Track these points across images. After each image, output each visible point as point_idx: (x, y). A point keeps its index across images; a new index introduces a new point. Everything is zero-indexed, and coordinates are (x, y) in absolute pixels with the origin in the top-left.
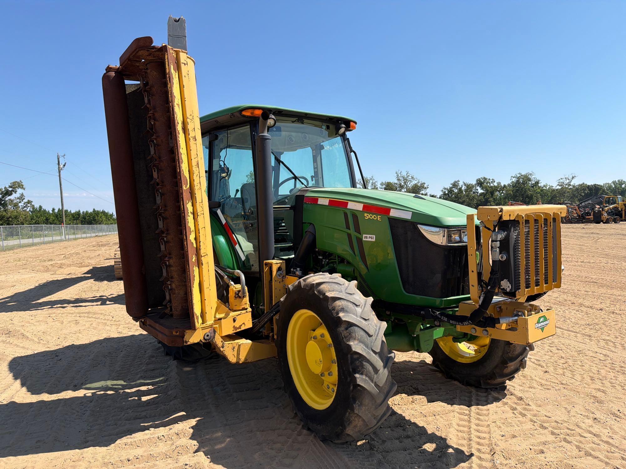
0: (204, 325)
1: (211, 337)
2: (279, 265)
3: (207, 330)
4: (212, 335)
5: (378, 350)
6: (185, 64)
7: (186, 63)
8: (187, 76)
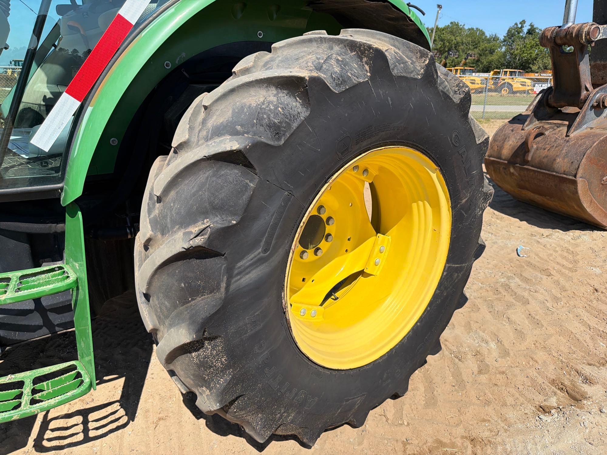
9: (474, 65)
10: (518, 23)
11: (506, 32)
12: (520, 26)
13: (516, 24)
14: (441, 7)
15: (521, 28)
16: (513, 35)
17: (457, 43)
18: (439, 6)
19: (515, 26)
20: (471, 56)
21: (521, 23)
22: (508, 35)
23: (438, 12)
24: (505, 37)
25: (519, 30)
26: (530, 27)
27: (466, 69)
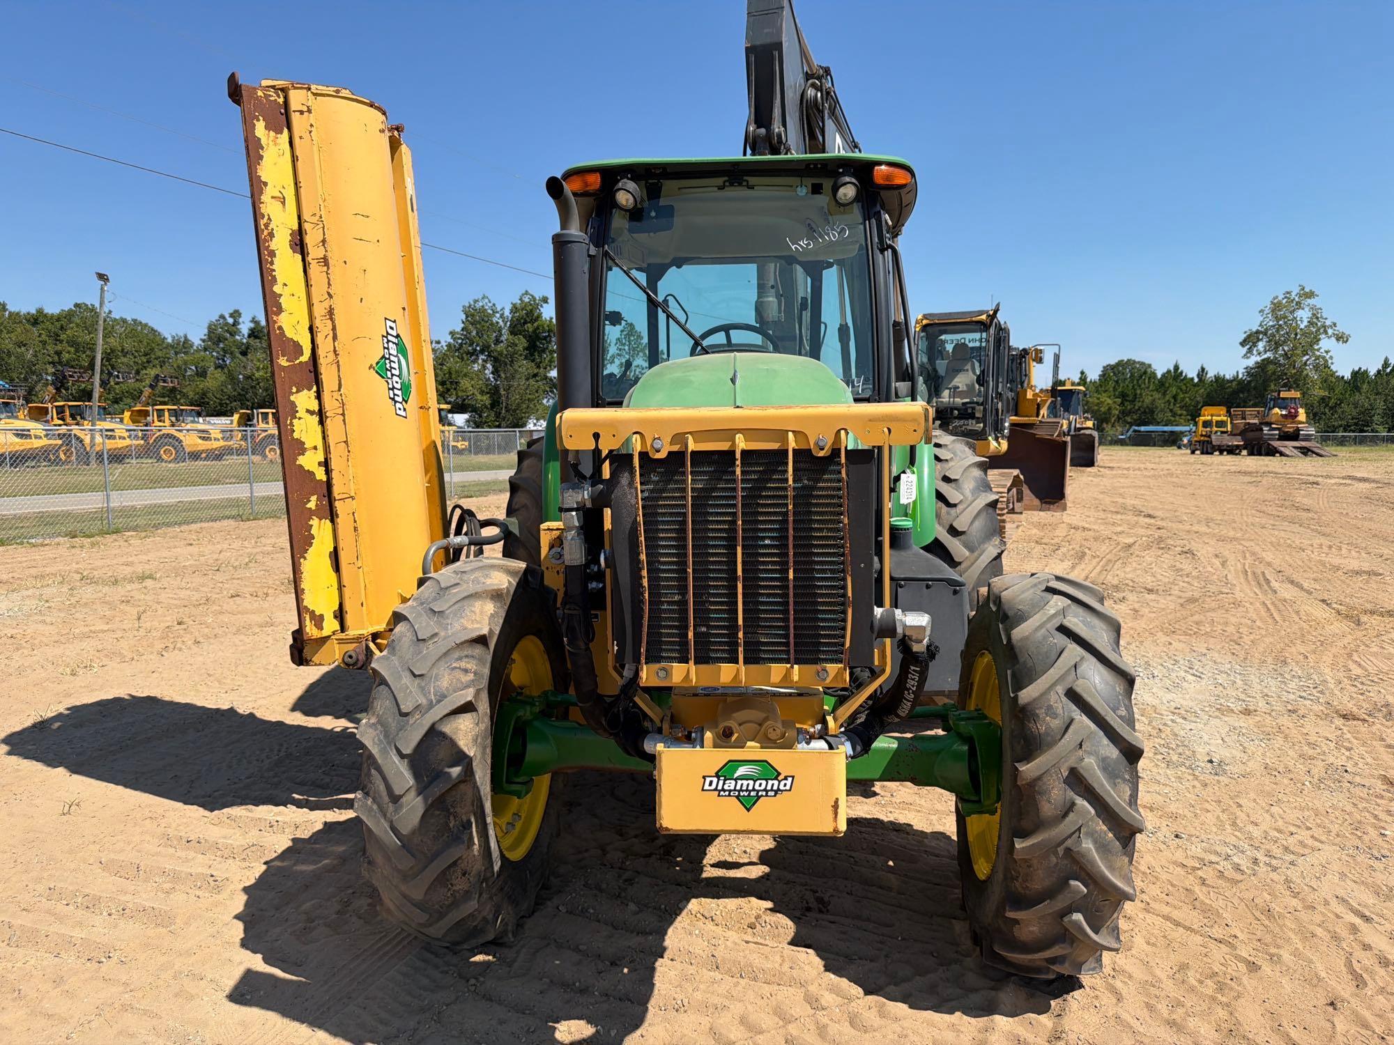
0: (342, 636)
1: (358, 660)
2: (558, 533)
3: (351, 647)
4: (360, 658)
5: (408, 750)
6: (302, 112)
7: (305, 109)
8: (306, 136)
9: (166, 399)
10: (227, 316)
11: (206, 331)
12: (231, 321)
13: (222, 317)
14: (108, 279)
15: (234, 325)
16: (220, 339)
17: (113, 351)
18: (101, 277)
19: (221, 321)
20: (165, 381)
21: (231, 315)
22: (210, 338)
23: (102, 289)
24: (203, 341)
25: (233, 329)
26: (252, 325)
27: (183, 410)
